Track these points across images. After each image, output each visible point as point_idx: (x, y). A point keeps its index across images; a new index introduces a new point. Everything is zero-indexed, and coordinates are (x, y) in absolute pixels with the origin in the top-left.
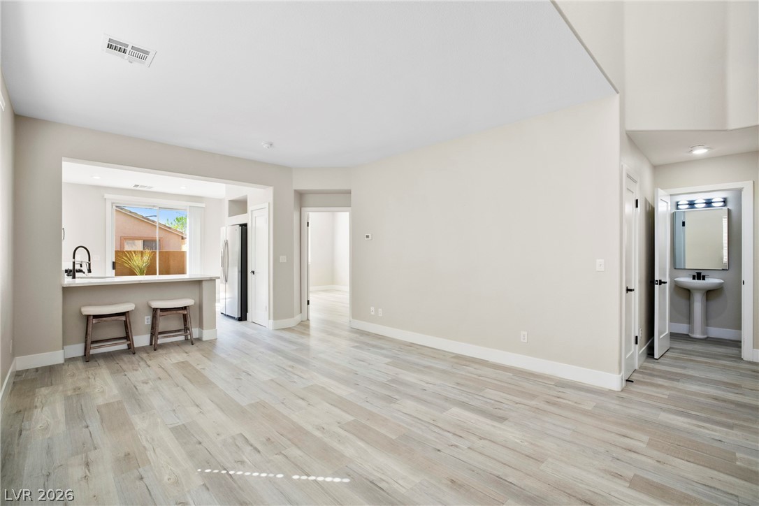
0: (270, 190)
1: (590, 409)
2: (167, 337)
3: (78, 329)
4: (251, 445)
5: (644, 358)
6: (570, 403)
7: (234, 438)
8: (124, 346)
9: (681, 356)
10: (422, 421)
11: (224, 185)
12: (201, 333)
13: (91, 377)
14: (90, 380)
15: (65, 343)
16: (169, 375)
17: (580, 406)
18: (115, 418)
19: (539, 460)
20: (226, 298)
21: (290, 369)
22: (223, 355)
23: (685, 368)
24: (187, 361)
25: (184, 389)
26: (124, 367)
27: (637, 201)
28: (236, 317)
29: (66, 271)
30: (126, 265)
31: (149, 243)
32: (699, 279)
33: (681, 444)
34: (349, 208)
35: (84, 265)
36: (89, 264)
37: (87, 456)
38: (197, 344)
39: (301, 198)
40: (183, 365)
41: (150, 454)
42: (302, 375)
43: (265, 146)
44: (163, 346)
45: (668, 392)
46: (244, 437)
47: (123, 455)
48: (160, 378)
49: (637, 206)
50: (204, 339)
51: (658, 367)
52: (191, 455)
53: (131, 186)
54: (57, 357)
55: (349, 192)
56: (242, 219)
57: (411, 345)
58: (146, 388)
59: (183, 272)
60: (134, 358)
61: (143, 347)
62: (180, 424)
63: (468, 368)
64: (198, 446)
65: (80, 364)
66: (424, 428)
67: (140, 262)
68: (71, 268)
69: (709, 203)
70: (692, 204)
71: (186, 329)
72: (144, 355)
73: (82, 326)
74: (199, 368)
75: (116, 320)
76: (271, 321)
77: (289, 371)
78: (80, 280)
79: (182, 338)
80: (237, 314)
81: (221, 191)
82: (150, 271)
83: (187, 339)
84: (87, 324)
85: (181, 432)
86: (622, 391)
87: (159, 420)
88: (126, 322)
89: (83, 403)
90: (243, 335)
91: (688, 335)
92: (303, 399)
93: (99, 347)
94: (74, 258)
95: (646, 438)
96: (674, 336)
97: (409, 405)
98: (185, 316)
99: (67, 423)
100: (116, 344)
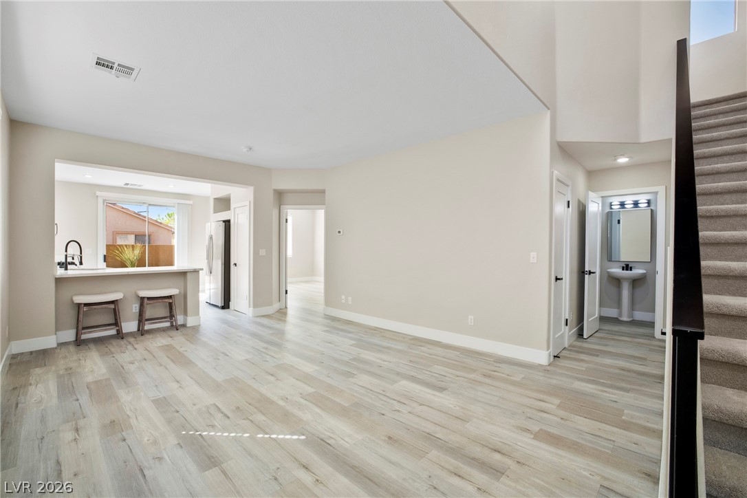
0: (251, 189)
1: (518, 380)
2: (154, 323)
3: (70, 317)
4: (222, 413)
5: (575, 337)
6: (503, 375)
7: (207, 407)
8: (113, 332)
9: (606, 336)
10: (374, 391)
11: (210, 184)
12: (185, 320)
13: (81, 358)
14: (81, 361)
15: (57, 329)
16: (154, 357)
17: (510, 378)
18: (102, 393)
19: (464, 420)
20: (209, 288)
21: (264, 350)
22: (204, 339)
23: (606, 345)
24: (171, 345)
25: (167, 369)
26: (113, 350)
27: (569, 202)
28: (220, 305)
29: (59, 264)
30: (118, 258)
31: (139, 237)
32: (627, 270)
33: (585, 405)
34: (324, 206)
35: (76, 258)
36: (81, 257)
37: (76, 424)
38: (182, 329)
39: (280, 197)
40: (168, 348)
41: (133, 422)
42: (274, 355)
43: (245, 150)
44: (149, 332)
45: (585, 365)
46: (217, 406)
47: (109, 422)
48: (145, 359)
49: (569, 207)
50: (188, 325)
51: (585, 345)
52: (169, 422)
53: (121, 184)
54: (50, 342)
55: (323, 192)
56: (225, 216)
57: (376, 329)
58: (132, 368)
59: (171, 264)
60: (122, 342)
61: (131, 333)
62: (161, 396)
63: (422, 348)
64: (176, 414)
65: (72, 348)
66: (373, 397)
67: (130, 255)
68: (64, 261)
69: (636, 204)
70: (622, 205)
71: (172, 316)
72: (132, 340)
73: (73, 313)
74: (181, 350)
75: (106, 308)
76: (251, 308)
77: (263, 352)
78: (72, 272)
79: (168, 324)
80: (220, 303)
81: (207, 190)
82: (141, 263)
83: (172, 325)
84: (79, 312)
85: (162, 404)
86: (549, 365)
87: (142, 394)
88: (114, 310)
89: (73, 381)
90: (225, 322)
91: (617, 318)
92: (272, 375)
93: (90, 332)
94: (66, 251)
95: (557, 401)
96: (603, 319)
97: (365, 379)
98: (170, 305)
99: (59, 397)
100: (106, 330)
